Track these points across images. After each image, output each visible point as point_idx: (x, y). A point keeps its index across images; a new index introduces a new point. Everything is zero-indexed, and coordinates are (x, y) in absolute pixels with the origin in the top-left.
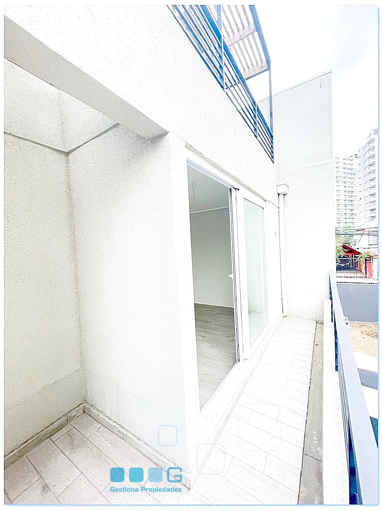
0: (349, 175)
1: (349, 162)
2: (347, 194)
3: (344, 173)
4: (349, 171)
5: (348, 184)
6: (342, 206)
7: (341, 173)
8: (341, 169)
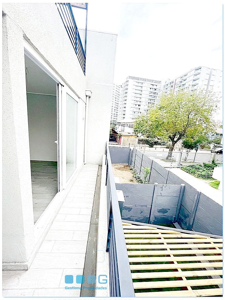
0: (118, 95)
1: (118, 88)
2: (116, 104)
3: (116, 93)
4: (118, 93)
5: (117, 100)
6: (113, 110)
7: (115, 92)
8: (115, 91)
